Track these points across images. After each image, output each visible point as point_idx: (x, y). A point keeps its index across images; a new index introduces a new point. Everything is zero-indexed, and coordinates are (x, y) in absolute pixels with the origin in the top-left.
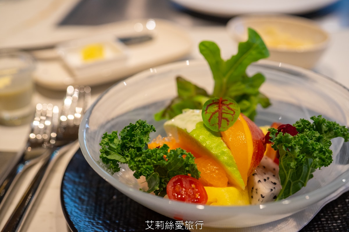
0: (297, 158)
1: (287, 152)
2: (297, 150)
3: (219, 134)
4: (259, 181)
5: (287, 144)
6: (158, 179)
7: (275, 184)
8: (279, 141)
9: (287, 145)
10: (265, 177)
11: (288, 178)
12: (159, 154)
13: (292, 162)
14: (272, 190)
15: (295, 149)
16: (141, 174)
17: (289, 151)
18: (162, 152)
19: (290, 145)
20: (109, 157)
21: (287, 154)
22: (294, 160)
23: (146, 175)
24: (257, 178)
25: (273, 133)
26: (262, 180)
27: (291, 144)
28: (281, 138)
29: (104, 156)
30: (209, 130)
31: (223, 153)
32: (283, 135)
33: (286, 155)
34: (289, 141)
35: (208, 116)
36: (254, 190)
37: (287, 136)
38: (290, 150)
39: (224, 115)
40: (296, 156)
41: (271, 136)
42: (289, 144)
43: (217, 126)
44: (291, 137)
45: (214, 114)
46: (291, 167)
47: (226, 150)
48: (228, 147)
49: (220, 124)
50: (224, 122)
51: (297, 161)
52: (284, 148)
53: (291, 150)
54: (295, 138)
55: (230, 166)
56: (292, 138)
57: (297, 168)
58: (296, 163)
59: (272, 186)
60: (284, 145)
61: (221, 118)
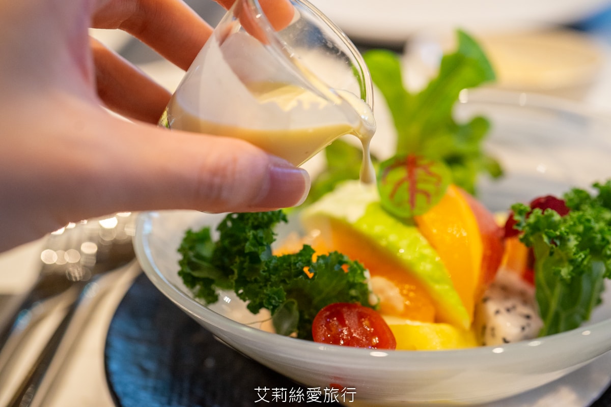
0: (573, 257)
1: (552, 248)
2: (573, 242)
3: (412, 222)
4: (497, 312)
5: (552, 231)
6: (296, 314)
7: (528, 317)
8: (535, 228)
9: (551, 233)
10: (509, 304)
11: (554, 305)
12: (295, 264)
13: (563, 267)
14: (523, 328)
15: (569, 240)
16: (261, 306)
17: (556, 245)
18: (300, 260)
19: (558, 233)
20: (196, 274)
21: (552, 250)
22: (566, 264)
23: (271, 307)
24: (491, 307)
25: (521, 212)
26: (503, 310)
27: (559, 230)
28: (538, 221)
29: (188, 270)
30: (392, 214)
31: (423, 257)
32: (543, 213)
33: (551, 254)
34: (555, 226)
35: (389, 188)
36: (488, 331)
37: (551, 216)
38: (558, 243)
39: (421, 186)
40: (572, 254)
41: (517, 218)
42: (555, 230)
43: (408, 206)
44: (557, 217)
45: (399, 184)
46: (562, 276)
47: (428, 251)
48: (433, 245)
49: (412, 202)
50: (420, 199)
51: (573, 265)
52: (546, 239)
53: (561, 244)
54: (565, 221)
55: (438, 282)
56: (560, 221)
57: (573, 278)
58: (571, 268)
59: (523, 322)
60: (547, 234)
61: (413, 191)
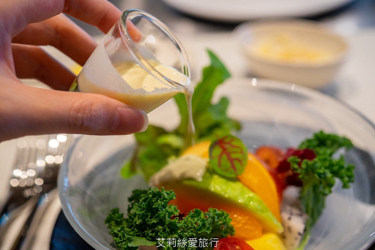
3: (236, 179)
4: (290, 218)
19: (322, 172)
24: (285, 215)
31: (250, 199)
35: (216, 161)
36: (286, 230)
39: (233, 156)
43: (232, 170)
45: (220, 156)
47: (251, 194)
48: (252, 190)
49: (233, 167)
50: (237, 164)
61: (231, 160)
